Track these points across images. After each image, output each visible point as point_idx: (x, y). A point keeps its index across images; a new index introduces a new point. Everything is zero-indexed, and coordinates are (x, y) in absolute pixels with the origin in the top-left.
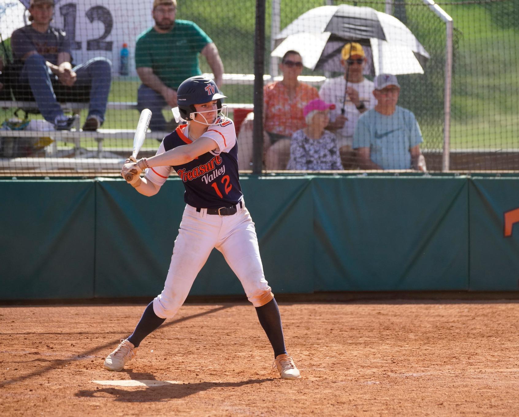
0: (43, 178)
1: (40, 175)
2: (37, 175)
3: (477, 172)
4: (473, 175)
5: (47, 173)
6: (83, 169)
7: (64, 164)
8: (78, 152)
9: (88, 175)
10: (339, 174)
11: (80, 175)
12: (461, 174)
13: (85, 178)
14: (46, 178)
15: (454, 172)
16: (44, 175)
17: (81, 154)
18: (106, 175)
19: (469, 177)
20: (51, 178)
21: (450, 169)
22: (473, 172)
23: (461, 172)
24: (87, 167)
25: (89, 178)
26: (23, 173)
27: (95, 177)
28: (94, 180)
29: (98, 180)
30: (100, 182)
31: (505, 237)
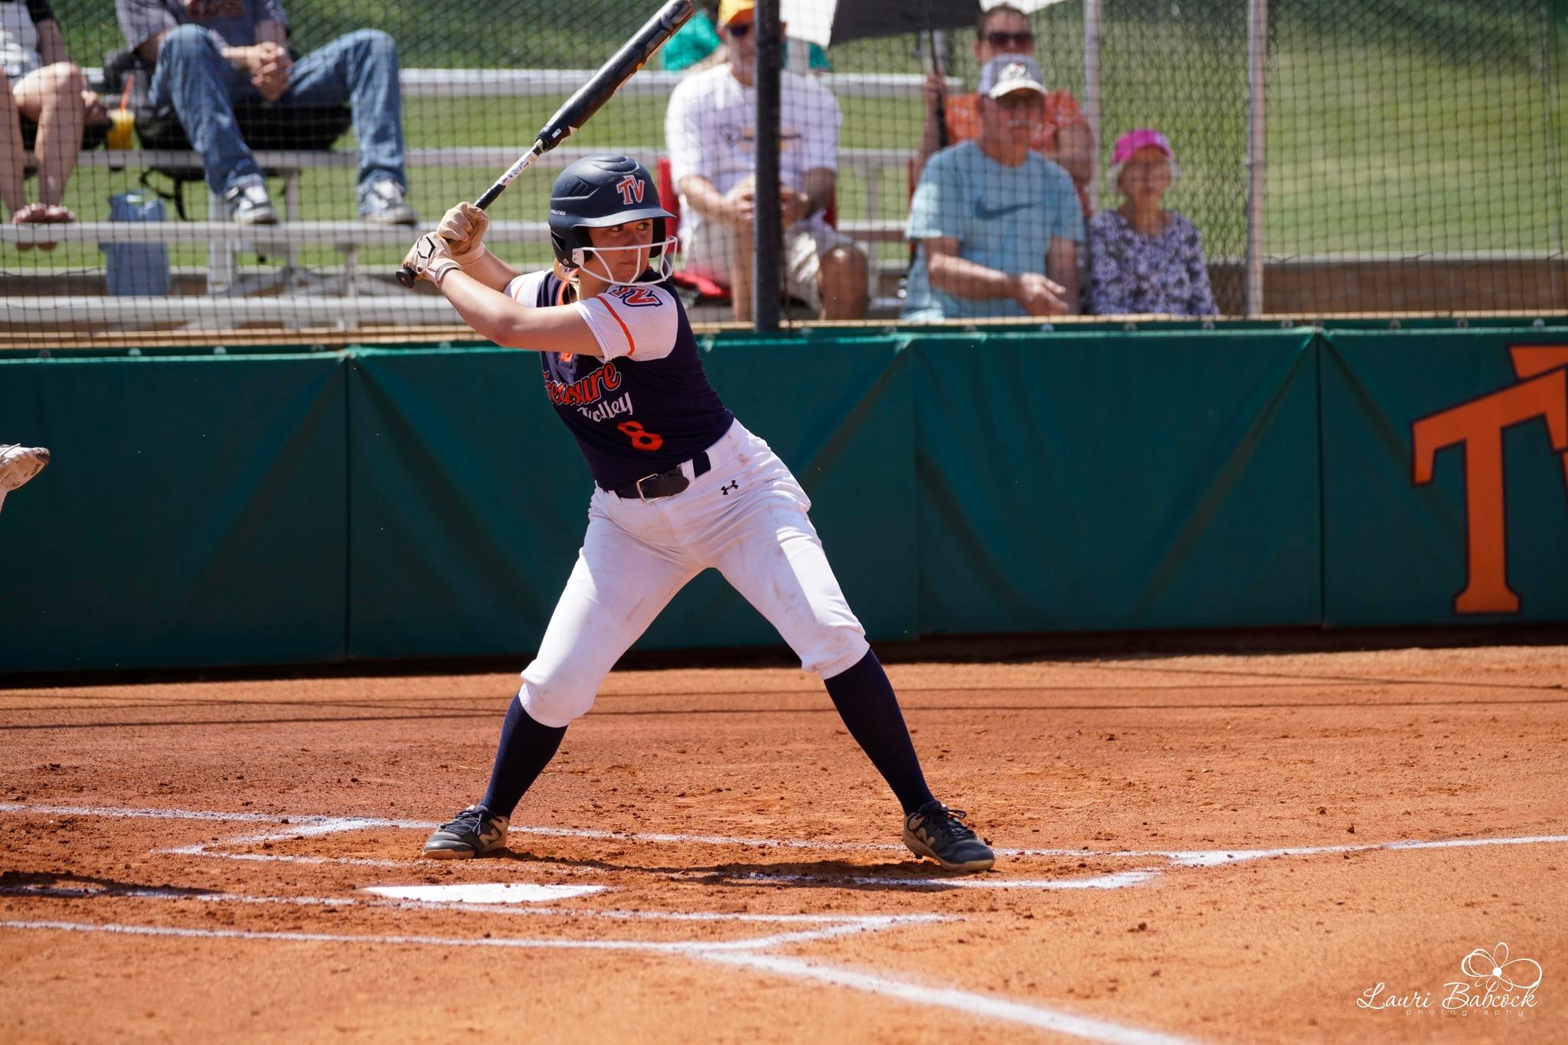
0: (209, 350)
1: (201, 343)
2: (194, 343)
3: (1340, 316)
4: (1329, 324)
5: (221, 337)
6: (312, 324)
7: (263, 311)
8: (294, 279)
9: (326, 341)
10: (981, 328)
11: (306, 341)
12: (1297, 324)
13: (318, 350)
14: (217, 350)
15: (1279, 317)
16: (211, 343)
17: (302, 284)
18: (373, 340)
19: (1320, 330)
20: (231, 350)
21: (1268, 308)
22: (1328, 316)
23: (1298, 316)
24: (323, 319)
25: (329, 348)
26: (157, 339)
27: (345, 346)
28: (341, 355)
29: (352, 353)
30: (358, 357)
31: (1414, 485)
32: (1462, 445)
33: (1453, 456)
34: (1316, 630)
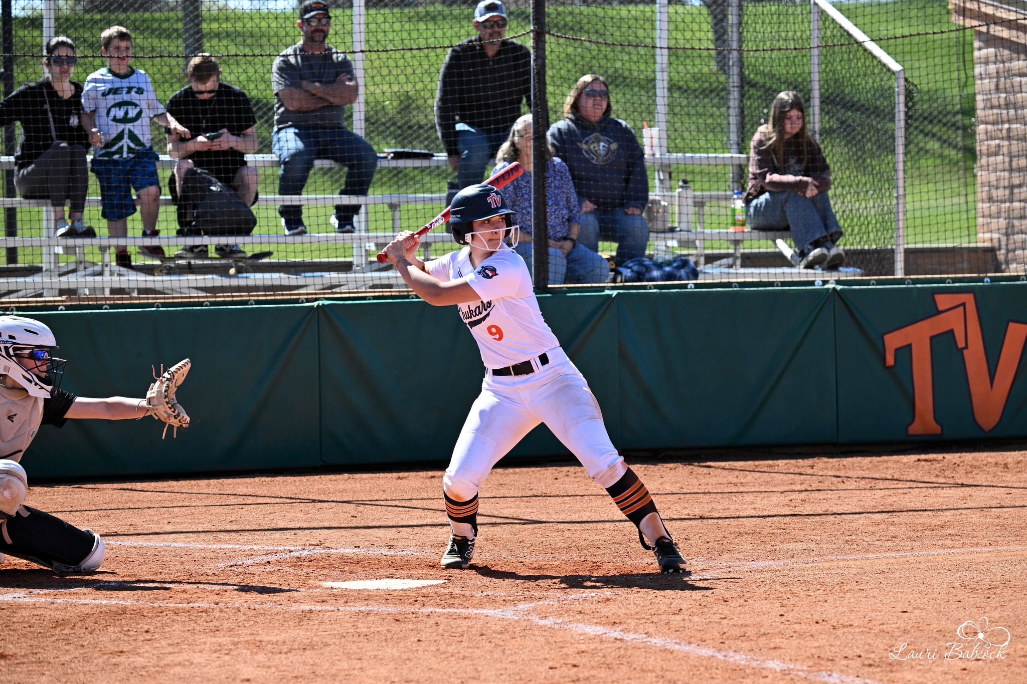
0: (246, 303)
4: (839, 283)
9: (306, 297)
12: (824, 283)
13: (302, 301)
14: (250, 303)
18: (331, 296)
19: (835, 286)
20: (257, 302)
25: (308, 301)
26: (224, 297)
27: (316, 300)
28: (315, 304)
29: (321, 303)
30: (323, 305)
31: (885, 367)
32: (909, 346)
33: (905, 351)
34: (835, 445)
